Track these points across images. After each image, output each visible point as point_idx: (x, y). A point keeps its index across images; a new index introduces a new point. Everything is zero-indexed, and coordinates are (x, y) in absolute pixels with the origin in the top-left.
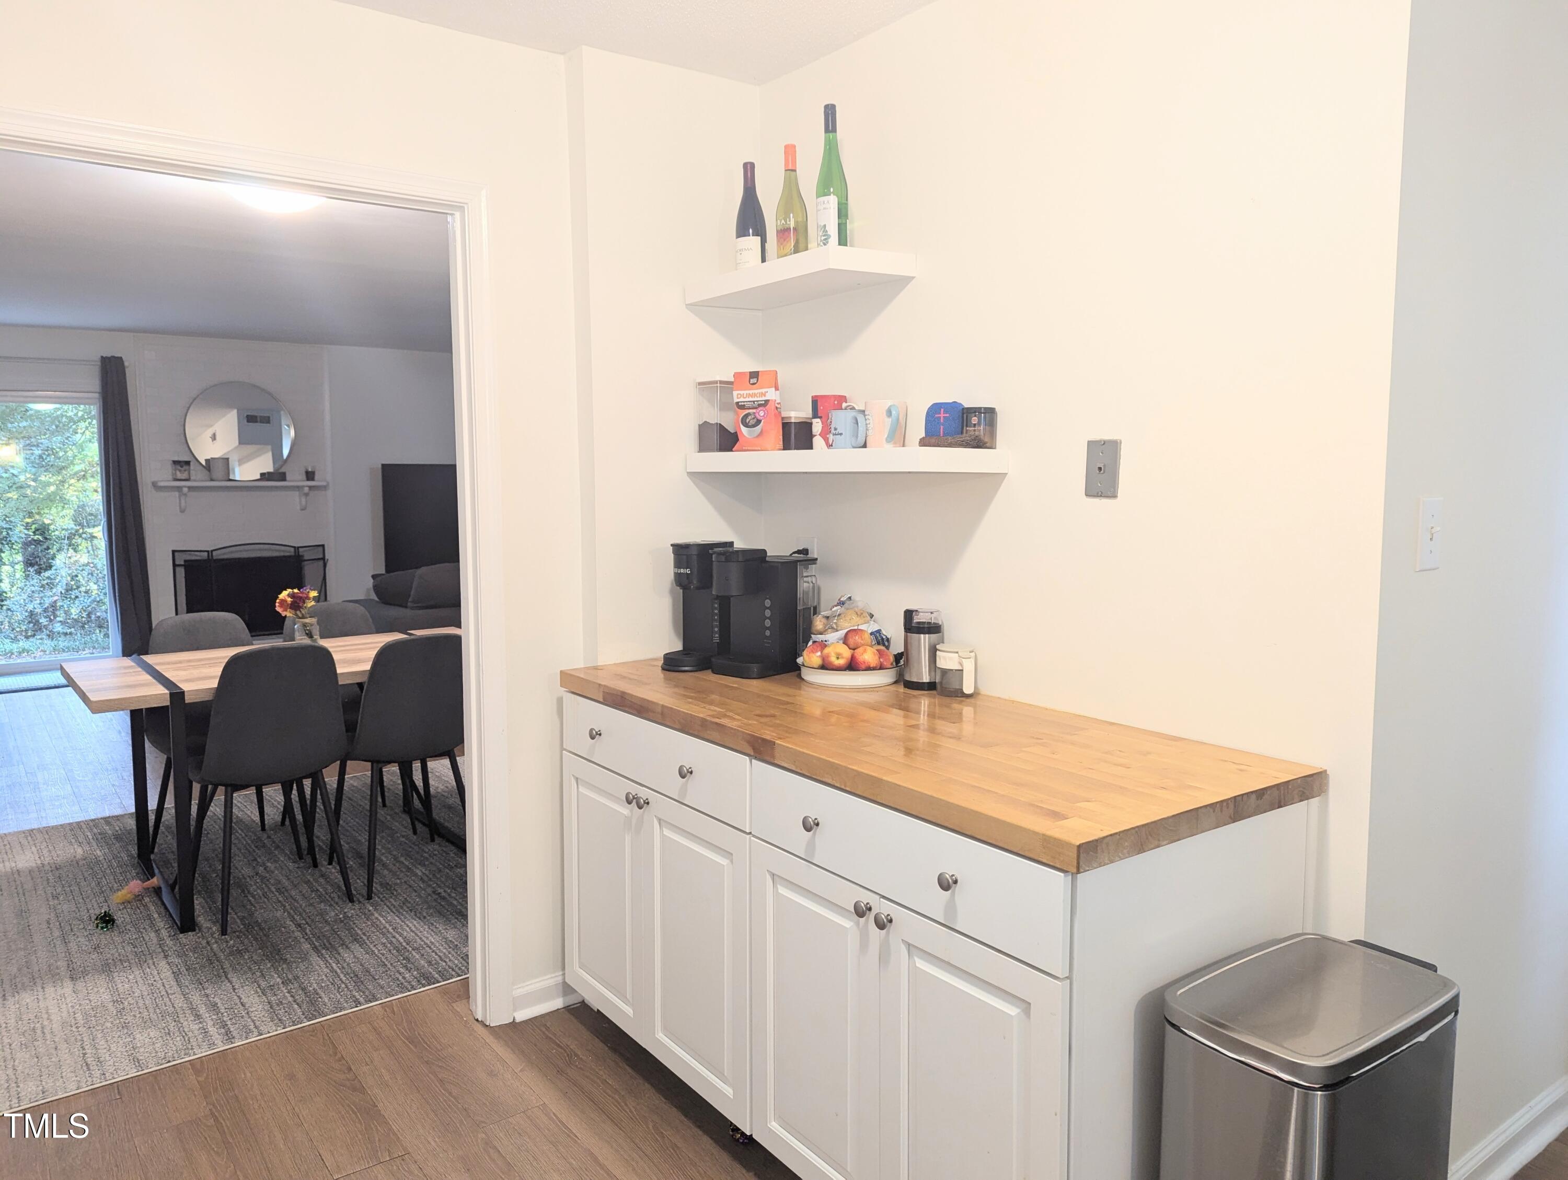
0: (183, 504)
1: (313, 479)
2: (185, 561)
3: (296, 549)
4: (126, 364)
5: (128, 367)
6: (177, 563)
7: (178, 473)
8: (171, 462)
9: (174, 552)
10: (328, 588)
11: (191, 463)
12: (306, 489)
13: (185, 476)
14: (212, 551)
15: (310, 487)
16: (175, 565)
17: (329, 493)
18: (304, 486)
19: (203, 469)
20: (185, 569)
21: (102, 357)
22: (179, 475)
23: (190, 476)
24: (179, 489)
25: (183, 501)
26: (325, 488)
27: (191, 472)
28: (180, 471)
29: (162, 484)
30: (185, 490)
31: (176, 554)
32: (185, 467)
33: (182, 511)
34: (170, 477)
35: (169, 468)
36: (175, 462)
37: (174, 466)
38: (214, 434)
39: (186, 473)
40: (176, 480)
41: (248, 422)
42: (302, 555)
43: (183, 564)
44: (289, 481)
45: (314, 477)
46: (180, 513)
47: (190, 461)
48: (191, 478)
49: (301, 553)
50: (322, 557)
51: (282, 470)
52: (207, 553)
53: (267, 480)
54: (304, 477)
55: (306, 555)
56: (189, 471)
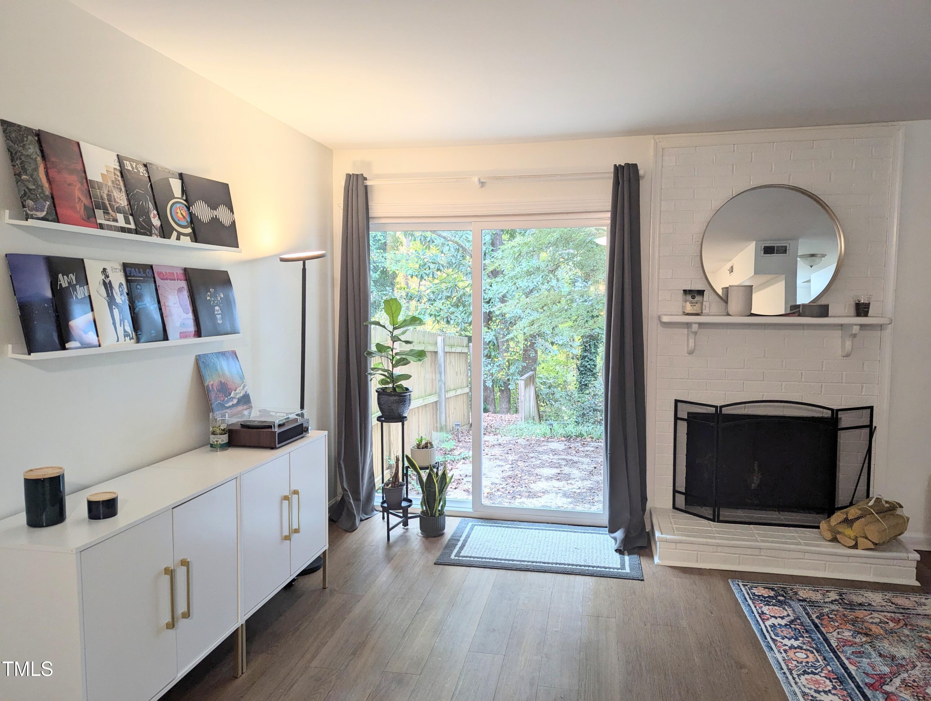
0: (692, 344)
1: (866, 314)
2: (688, 413)
3: (835, 413)
5: (643, 178)
6: (679, 416)
7: (688, 305)
8: (682, 292)
9: (677, 401)
10: (872, 462)
11: (706, 293)
12: (856, 329)
13: (696, 309)
14: (721, 407)
15: (863, 327)
16: (676, 418)
17: (888, 332)
18: (851, 325)
19: (719, 299)
20: (687, 423)
21: (615, 165)
22: (689, 308)
23: (702, 310)
24: (688, 325)
25: (691, 341)
27: (704, 303)
28: (691, 302)
29: (669, 318)
30: (695, 326)
31: (679, 404)
32: (698, 298)
33: (690, 353)
34: (679, 310)
35: (679, 299)
36: (685, 291)
37: (684, 297)
38: (732, 267)
39: (698, 305)
40: (685, 315)
41: (764, 253)
42: (841, 418)
43: (686, 417)
44: (831, 317)
45: (868, 312)
46: (687, 355)
47: (704, 291)
48: (704, 312)
49: (839, 416)
50: (869, 424)
51: (823, 302)
52: (714, 409)
53: (799, 316)
54: (852, 311)
55: (846, 420)
56: (702, 303)
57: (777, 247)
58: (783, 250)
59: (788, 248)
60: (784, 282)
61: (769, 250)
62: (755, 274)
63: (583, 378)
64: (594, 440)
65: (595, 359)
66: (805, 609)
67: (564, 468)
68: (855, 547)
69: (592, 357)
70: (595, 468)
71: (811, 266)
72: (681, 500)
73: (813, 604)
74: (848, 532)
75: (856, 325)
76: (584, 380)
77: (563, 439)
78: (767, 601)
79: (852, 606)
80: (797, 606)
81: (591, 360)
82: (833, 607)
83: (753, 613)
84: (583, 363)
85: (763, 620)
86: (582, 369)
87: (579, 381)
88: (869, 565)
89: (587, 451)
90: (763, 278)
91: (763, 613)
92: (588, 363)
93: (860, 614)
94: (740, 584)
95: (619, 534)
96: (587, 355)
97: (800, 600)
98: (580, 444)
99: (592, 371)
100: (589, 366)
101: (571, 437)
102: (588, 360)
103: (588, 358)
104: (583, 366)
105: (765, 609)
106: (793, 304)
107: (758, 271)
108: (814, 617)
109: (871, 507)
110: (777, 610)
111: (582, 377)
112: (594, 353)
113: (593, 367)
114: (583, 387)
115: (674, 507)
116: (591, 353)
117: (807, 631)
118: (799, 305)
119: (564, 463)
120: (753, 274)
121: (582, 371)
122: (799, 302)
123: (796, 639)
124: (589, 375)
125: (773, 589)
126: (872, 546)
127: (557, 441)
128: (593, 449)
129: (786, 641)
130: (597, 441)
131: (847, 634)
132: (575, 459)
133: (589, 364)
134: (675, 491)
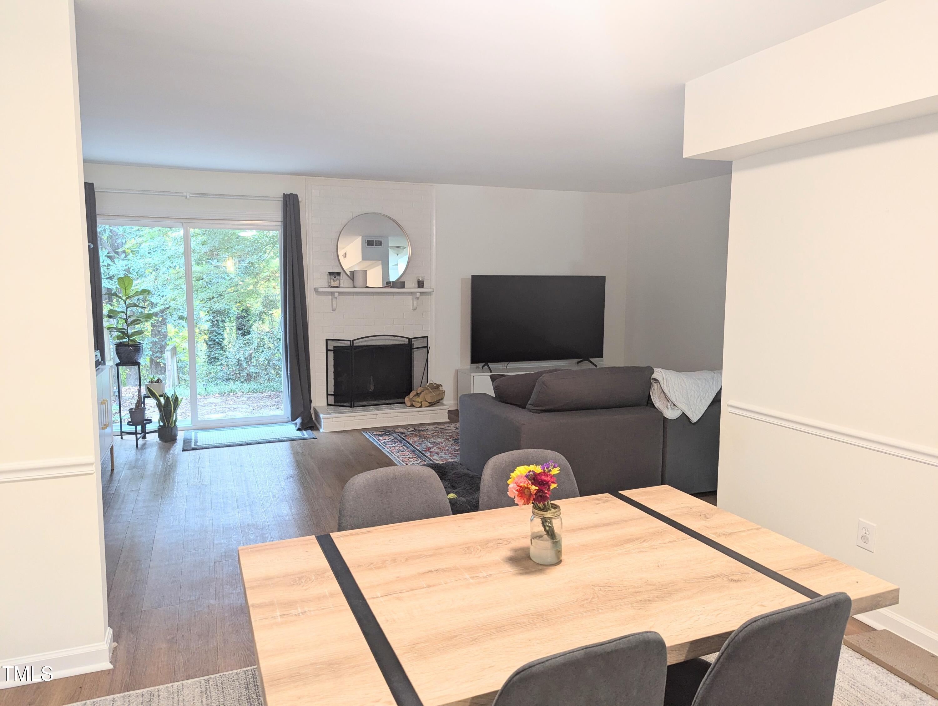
0: (334, 305)
1: (423, 287)
2: (334, 347)
3: (410, 340)
4: (300, 199)
5: (301, 202)
6: (329, 348)
7: (332, 281)
8: (328, 274)
9: (327, 340)
10: (429, 366)
11: (341, 274)
12: (418, 294)
13: (336, 284)
14: (353, 340)
15: (421, 293)
16: (327, 350)
17: (433, 296)
18: (416, 293)
19: (349, 278)
20: (334, 352)
21: (284, 194)
22: (333, 284)
23: (340, 284)
24: (332, 293)
25: (334, 303)
26: (430, 293)
27: (341, 280)
28: (333, 280)
29: (321, 290)
30: (336, 294)
31: (329, 342)
32: (338, 277)
33: (334, 310)
34: (327, 285)
35: (326, 276)
36: (331, 274)
37: (329, 276)
38: (345, 253)
39: (338, 281)
40: (330, 287)
41: (368, 245)
42: (413, 344)
43: (333, 349)
44: (406, 288)
45: (423, 285)
46: (332, 311)
47: (340, 273)
48: (341, 285)
49: (412, 343)
50: (426, 346)
51: (402, 280)
52: (349, 342)
53: (391, 287)
54: (416, 285)
55: (416, 344)
56: (340, 280)
57: (376, 241)
58: (379, 243)
59: (382, 242)
60: (381, 266)
61: (370, 243)
62: (362, 260)
63: (211, 352)
64: (244, 393)
65: (222, 333)
66: (398, 435)
67: (228, 413)
68: (421, 407)
69: (220, 332)
70: (254, 409)
71: (397, 254)
72: (331, 399)
73: (402, 433)
74: (419, 400)
75: (418, 292)
76: (213, 353)
77: (218, 395)
78: (381, 435)
79: (419, 431)
80: (396, 435)
81: (218, 334)
82: (412, 432)
83: (375, 440)
84: (212, 337)
85: (380, 441)
86: (210, 343)
87: (208, 354)
88: (427, 415)
89: (242, 401)
90: (369, 262)
91: (379, 439)
92: (216, 337)
93: (422, 433)
94: (368, 432)
95: (299, 421)
96: (215, 330)
97: (396, 433)
98: (234, 397)
99: (221, 345)
100: (217, 340)
101: (225, 393)
102: (217, 334)
103: (216, 333)
104: (212, 340)
105: (380, 438)
106: (388, 281)
107: (364, 258)
108: (402, 437)
109: (428, 386)
110: (386, 437)
111: (211, 350)
112: (222, 327)
113: (221, 340)
114: (213, 360)
115: (328, 404)
116: (218, 328)
117: (399, 441)
118: (391, 282)
119: (227, 410)
120: (361, 260)
121: (210, 345)
122: (391, 280)
123: (395, 444)
124: (218, 348)
125: (383, 431)
126: (429, 405)
127: (214, 397)
128: (246, 399)
129: (390, 445)
130: (248, 394)
131: (417, 439)
132: (235, 406)
133: (218, 338)
134: (328, 395)
